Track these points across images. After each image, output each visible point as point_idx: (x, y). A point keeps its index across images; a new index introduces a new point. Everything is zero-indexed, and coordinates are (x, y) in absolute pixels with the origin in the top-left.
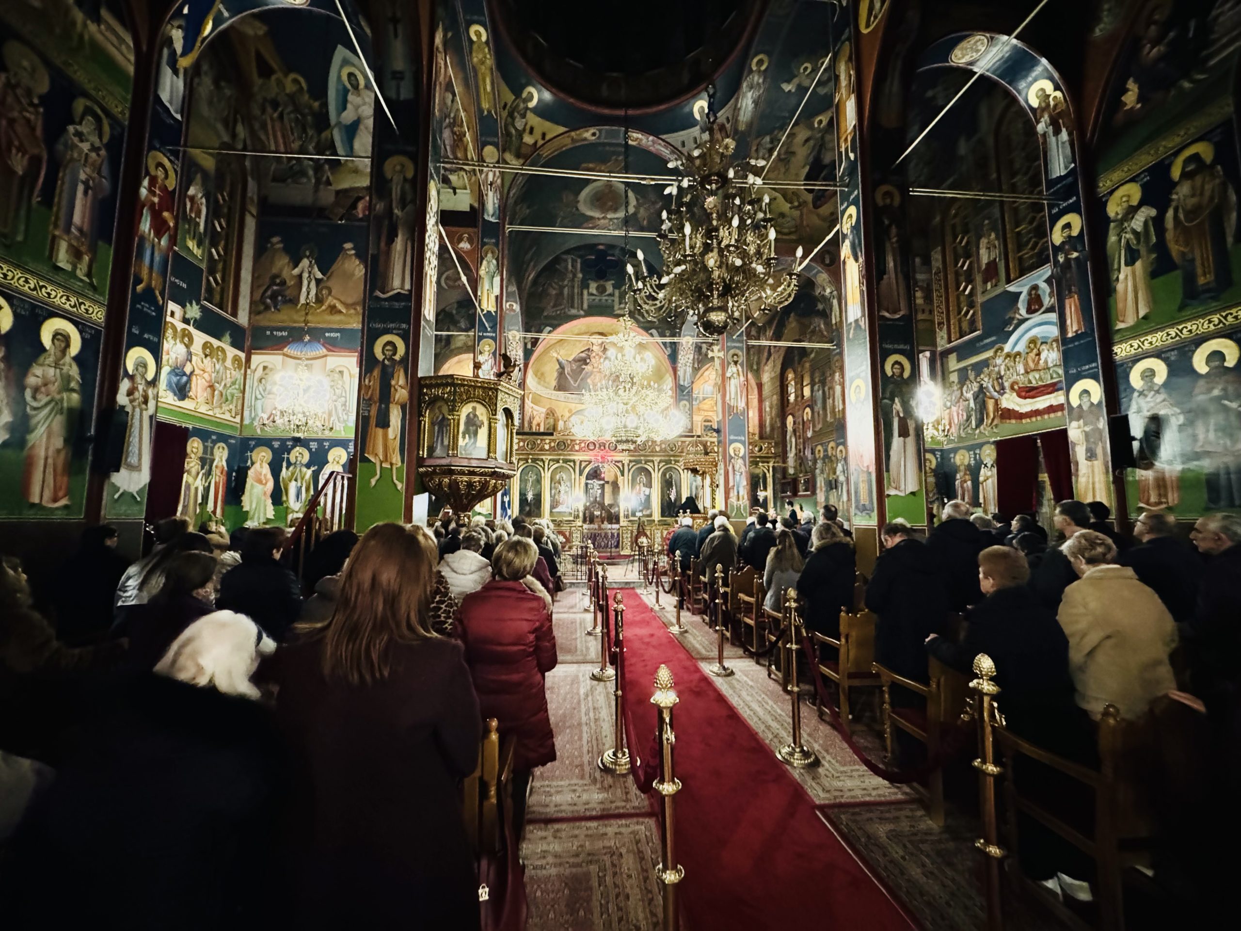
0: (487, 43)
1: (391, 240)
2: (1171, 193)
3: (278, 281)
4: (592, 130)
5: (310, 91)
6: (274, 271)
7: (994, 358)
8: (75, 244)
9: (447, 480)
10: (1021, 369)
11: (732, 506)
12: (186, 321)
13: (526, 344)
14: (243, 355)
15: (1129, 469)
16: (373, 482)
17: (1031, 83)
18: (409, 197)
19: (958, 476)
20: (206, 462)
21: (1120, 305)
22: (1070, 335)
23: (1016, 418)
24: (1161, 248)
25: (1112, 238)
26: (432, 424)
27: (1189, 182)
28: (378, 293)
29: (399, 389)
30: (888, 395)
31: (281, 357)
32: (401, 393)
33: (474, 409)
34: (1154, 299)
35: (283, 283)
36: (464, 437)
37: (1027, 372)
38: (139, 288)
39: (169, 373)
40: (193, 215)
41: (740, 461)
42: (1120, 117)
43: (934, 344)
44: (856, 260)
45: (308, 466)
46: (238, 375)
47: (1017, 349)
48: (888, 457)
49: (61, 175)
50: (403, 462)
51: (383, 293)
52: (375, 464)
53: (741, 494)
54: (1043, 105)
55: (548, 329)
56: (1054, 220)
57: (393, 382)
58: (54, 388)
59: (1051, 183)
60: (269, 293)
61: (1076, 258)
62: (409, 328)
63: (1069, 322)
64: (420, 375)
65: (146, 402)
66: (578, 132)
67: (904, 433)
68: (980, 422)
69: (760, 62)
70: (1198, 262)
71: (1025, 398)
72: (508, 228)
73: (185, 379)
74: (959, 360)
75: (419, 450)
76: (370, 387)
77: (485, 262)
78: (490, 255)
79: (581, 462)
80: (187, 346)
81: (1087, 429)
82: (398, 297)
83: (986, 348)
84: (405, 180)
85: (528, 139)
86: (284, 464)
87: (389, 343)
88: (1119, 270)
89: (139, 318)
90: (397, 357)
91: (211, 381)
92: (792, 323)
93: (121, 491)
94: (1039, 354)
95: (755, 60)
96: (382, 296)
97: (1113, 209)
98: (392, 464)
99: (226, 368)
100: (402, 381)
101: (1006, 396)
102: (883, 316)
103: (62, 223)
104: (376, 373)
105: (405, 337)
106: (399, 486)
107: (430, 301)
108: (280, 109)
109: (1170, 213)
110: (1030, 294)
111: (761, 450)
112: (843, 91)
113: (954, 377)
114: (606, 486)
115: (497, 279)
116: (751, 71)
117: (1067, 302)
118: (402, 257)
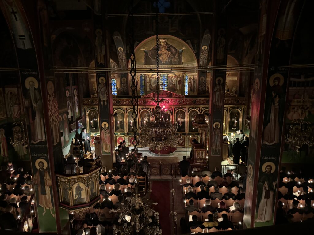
1: (34, 118)
16: (44, 214)
18: (38, 97)
26: (63, 189)
28: (32, 142)
29: (48, 180)
30: (262, 180)
33: (79, 184)
36: (76, 196)
51: (35, 142)
52: (43, 208)
57: (45, 178)
62: (48, 155)
72: (107, 16)
76: (36, 180)
90: (45, 168)
98: (49, 208)
100: (48, 177)
104: (38, 174)
106: (54, 215)
118: (40, 126)
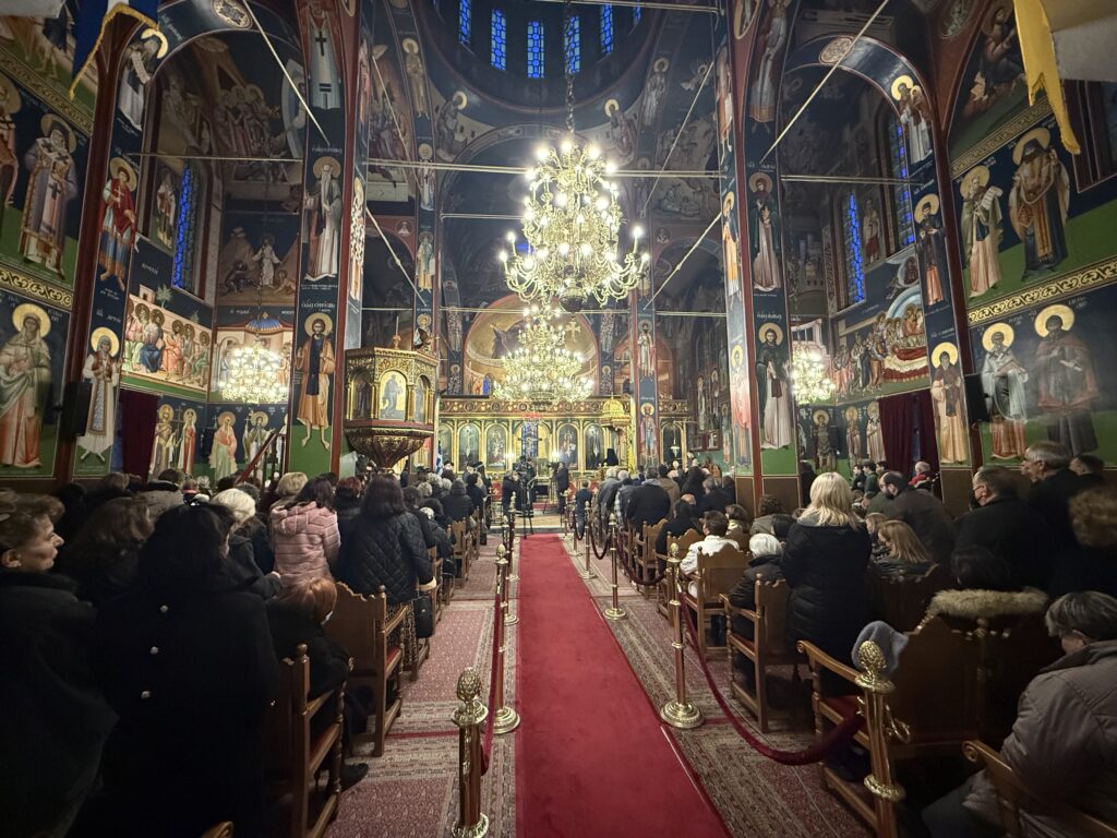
0: (419, 54)
1: (319, 231)
2: (1013, 175)
3: (241, 266)
4: (517, 128)
5: (265, 100)
6: (237, 257)
7: (877, 324)
8: (44, 239)
9: (369, 440)
10: (900, 333)
11: (644, 460)
12: (157, 303)
13: (464, 318)
14: (210, 332)
15: (984, 424)
16: (304, 442)
17: (894, 79)
18: (336, 193)
19: (848, 431)
20: (176, 426)
21: (974, 275)
22: (931, 303)
23: (896, 378)
24: (1006, 223)
25: (965, 216)
26: (357, 390)
27: (1029, 165)
28: (308, 277)
29: (327, 360)
30: (762, 360)
31: (243, 333)
32: (328, 362)
33: (393, 377)
34: (1001, 270)
35: (245, 268)
36: (384, 403)
37: (906, 336)
38: (103, 277)
39: (143, 349)
40: (164, 211)
41: (650, 419)
42: (969, 109)
43: (825, 311)
44: (735, 240)
45: (267, 428)
46: (205, 349)
47: (897, 315)
48: (763, 415)
49: (31, 181)
50: (330, 424)
51: (314, 277)
52: (305, 426)
53: (652, 448)
54: (905, 98)
55: (485, 303)
56: (916, 200)
57: (322, 355)
58: (25, 364)
59: (912, 168)
60: (232, 277)
61: (936, 235)
62: (336, 307)
63: (930, 291)
64: (346, 348)
65: (110, 375)
66: (504, 130)
67: (777, 393)
68: (866, 382)
69: (662, 65)
70: (1038, 236)
71: (905, 360)
72: (443, 216)
73: (156, 353)
74: (847, 327)
75: (345, 413)
76: (301, 359)
77: (422, 246)
78: (426, 240)
79: (514, 422)
80: (159, 325)
81: (947, 387)
82: (326, 280)
83: (869, 316)
84: (332, 178)
85: (459, 138)
86: (246, 427)
87: (317, 321)
88: (972, 245)
89: (102, 301)
90: (325, 333)
91: (180, 355)
92: (701, 294)
93: (87, 452)
94: (916, 320)
95: (657, 64)
96: (312, 279)
97: (967, 190)
98: (320, 427)
99: (195, 343)
100: (330, 354)
101: (888, 358)
102: (758, 290)
103: (31, 221)
104: (307, 347)
105: (332, 315)
106: (327, 445)
107: (356, 283)
108: (240, 116)
109: (1013, 195)
110: (906, 265)
111: (675, 408)
112: (723, 90)
113: (843, 342)
114: (540, 443)
115: (433, 261)
116: (653, 73)
117: (928, 273)
118: (330, 246)
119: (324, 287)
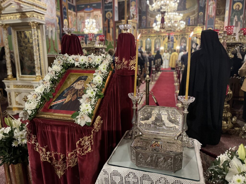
14: (75, 13)
16: (108, 45)
30: (233, 15)
31: (83, 13)
32: (112, 25)
38: (63, 7)
46: (75, 19)
50: (113, 40)
51: (107, 2)
52: (108, 41)
62: (112, 10)
64: (115, 21)
79: (164, 36)
82: (110, 3)
87: (109, 14)
98: (111, 41)
99: (73, 17)
106: (113, 45)
107: (116, 1)
119: (110, 5)
